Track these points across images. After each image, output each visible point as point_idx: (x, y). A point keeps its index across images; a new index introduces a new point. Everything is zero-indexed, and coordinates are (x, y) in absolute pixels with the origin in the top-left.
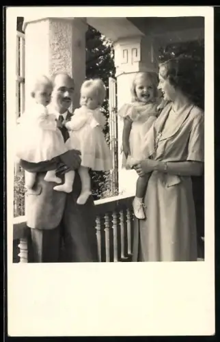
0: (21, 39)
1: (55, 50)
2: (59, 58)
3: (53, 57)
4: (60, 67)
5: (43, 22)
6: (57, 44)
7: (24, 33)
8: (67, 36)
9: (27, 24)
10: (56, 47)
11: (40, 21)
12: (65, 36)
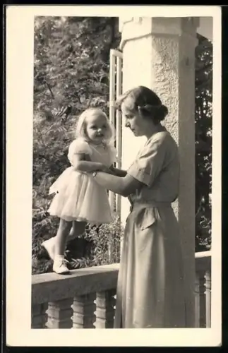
0: (118, 58)
1: (159, 71)
2: (164, 81)
3: (157, 80)
4: (164, 91)
5: (144, 39)
6: (161, 65)
7: (121, 51)
8: (173, 55)
9: (125, 42)
10: (160, 69)
11: (141, 37)
12: (170, 55)
